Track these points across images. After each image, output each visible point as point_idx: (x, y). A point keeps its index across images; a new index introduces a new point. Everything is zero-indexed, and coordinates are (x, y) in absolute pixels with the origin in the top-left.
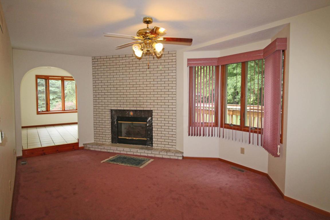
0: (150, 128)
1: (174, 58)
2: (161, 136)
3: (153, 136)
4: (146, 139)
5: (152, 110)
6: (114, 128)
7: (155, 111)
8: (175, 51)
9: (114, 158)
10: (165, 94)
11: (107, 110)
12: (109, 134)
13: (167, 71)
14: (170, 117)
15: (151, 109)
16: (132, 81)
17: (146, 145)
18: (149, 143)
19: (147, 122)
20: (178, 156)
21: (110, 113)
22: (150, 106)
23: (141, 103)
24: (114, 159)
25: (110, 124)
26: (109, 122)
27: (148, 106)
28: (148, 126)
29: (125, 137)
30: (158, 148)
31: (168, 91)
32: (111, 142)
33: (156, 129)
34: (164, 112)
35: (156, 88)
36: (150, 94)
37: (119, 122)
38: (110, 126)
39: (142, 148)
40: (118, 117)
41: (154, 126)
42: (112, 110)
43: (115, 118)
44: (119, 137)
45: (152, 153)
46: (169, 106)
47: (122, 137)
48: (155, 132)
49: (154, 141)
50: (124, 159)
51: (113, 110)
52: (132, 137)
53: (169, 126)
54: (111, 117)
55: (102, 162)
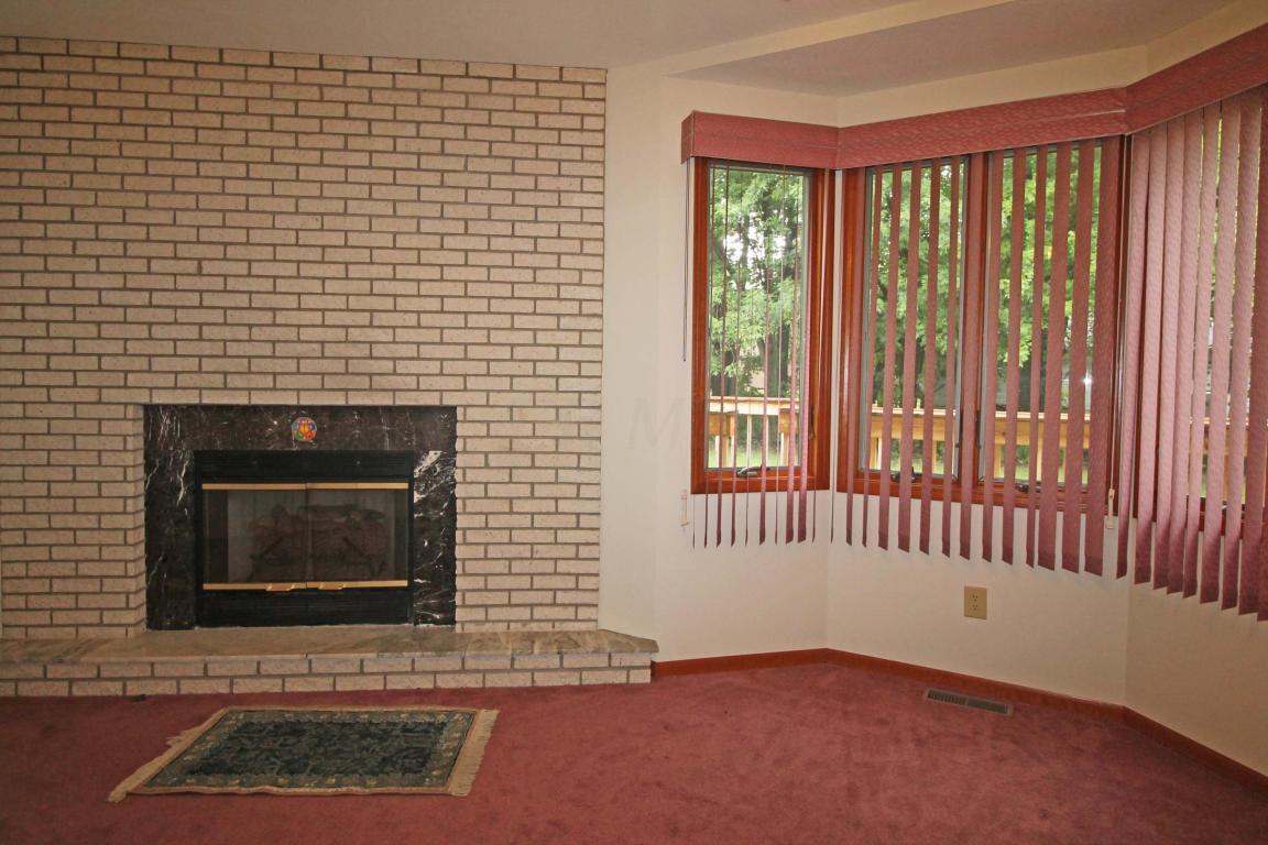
0: (434, 517)
1: (592, 107)
2: (510, 560)
3: (458, 563)
4: (404, 583)
5: (452, 409)
6: (169, 529)
7: (473, 414)
8: (603, 72)
9: (199, 741)
10: (534, 313)
11: (118, 411)
12: (131, 572)
13: (553, 180)
14: (564, 445)
15: (447, 402)
16: (314, 223)
17: (405, 620)
18: (426, 607)
19: (411, 481)
20: (629, 669)
21: (140, 427)
22: (439, 383)
23: (376, 366)
24: (216, 751)
25: (141, 502)
26: (133, 487)
27: (425, 383)
28: (423, 502)
29: (249, 580)
30: (487, 627)
31: (554, 295)
32: (144, 625)
33: (479, 521)
34: (532, 414)
35: (482, 274)
36: (442, 312)
37: (206, 486)
38: (141, 518)
39: (388, 646)
40: (199, 456)
41: (464, 499)
42: (151, 411)
43: (178, 464)
44: (207, 587)
45: (463, 670)
46: (561, 381)
47: (226, 582)
48: (471, 536)
49: (464, 592)
50: (292, 740)
51: (166, 407)
52: (302, 580)
53: (556, 499)
54: (146, 457)
55: (118, 793)
